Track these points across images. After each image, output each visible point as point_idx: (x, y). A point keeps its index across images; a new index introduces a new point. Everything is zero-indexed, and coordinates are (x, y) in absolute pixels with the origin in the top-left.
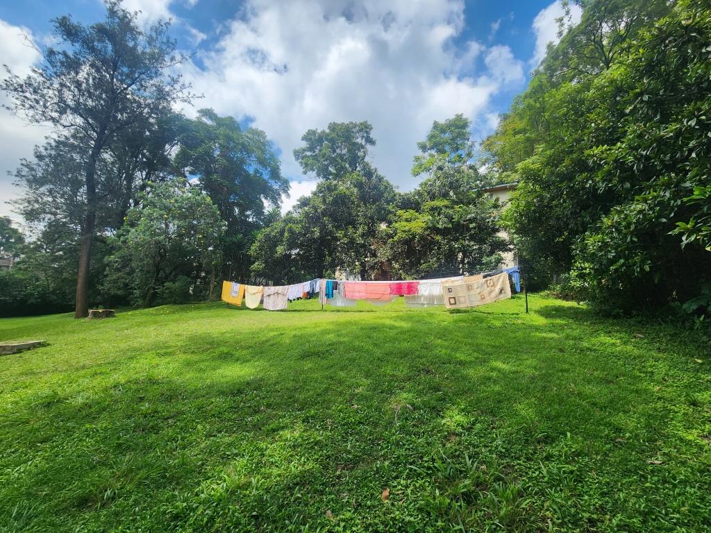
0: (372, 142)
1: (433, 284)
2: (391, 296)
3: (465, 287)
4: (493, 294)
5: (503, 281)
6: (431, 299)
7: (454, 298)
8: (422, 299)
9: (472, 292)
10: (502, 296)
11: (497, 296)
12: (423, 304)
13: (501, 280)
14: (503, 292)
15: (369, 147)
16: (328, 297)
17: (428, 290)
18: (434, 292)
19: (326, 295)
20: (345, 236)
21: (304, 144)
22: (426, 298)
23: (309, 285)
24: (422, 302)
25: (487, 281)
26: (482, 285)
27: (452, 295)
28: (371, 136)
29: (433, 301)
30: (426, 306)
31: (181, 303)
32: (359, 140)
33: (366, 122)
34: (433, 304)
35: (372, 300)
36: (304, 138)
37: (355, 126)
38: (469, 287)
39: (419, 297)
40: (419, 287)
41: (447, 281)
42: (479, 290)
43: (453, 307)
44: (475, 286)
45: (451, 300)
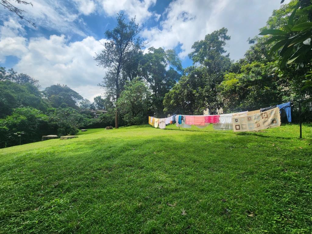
0: (228, 38)
1: (227, 117)
2: (206, 123)
3: (246, 119)
4: (267, 124)
5: (275, 114)
6: (227, 126)
7: (239, 125)
8: (222, 125)
9: (251, 122)
10: (274, 124)
11: (269, 125)
12: (223, 129)
13: (273, 113)
14: (275, 122)
15: (226, 41)
16: (179, 124)
17: (224, 121)
18: (228, 121)
19: (179, 122)
20: (197, 92)
21: (194, 50)
22: (224, 125)
23: (172, 118)
24: (222, 127)
25: (262, 114)
26: (258, 117)
27: (238, 123)
28: (227, 35)
29: (228, 127)
30: (224, 130)
31: (139, 125)
32: (220, 39)
33: (223, 28)
34: (228, 129)
35: (197, 125)
36: (193, 47)
37: (217, 32)
38: (249, 119)
39: (220, 124)
40: (220, 119)
41: (236, 115)
42: (256, 121)
43: (238, 131)
44: (253, 118)
45: (237, 126)
